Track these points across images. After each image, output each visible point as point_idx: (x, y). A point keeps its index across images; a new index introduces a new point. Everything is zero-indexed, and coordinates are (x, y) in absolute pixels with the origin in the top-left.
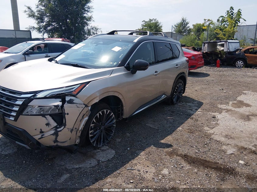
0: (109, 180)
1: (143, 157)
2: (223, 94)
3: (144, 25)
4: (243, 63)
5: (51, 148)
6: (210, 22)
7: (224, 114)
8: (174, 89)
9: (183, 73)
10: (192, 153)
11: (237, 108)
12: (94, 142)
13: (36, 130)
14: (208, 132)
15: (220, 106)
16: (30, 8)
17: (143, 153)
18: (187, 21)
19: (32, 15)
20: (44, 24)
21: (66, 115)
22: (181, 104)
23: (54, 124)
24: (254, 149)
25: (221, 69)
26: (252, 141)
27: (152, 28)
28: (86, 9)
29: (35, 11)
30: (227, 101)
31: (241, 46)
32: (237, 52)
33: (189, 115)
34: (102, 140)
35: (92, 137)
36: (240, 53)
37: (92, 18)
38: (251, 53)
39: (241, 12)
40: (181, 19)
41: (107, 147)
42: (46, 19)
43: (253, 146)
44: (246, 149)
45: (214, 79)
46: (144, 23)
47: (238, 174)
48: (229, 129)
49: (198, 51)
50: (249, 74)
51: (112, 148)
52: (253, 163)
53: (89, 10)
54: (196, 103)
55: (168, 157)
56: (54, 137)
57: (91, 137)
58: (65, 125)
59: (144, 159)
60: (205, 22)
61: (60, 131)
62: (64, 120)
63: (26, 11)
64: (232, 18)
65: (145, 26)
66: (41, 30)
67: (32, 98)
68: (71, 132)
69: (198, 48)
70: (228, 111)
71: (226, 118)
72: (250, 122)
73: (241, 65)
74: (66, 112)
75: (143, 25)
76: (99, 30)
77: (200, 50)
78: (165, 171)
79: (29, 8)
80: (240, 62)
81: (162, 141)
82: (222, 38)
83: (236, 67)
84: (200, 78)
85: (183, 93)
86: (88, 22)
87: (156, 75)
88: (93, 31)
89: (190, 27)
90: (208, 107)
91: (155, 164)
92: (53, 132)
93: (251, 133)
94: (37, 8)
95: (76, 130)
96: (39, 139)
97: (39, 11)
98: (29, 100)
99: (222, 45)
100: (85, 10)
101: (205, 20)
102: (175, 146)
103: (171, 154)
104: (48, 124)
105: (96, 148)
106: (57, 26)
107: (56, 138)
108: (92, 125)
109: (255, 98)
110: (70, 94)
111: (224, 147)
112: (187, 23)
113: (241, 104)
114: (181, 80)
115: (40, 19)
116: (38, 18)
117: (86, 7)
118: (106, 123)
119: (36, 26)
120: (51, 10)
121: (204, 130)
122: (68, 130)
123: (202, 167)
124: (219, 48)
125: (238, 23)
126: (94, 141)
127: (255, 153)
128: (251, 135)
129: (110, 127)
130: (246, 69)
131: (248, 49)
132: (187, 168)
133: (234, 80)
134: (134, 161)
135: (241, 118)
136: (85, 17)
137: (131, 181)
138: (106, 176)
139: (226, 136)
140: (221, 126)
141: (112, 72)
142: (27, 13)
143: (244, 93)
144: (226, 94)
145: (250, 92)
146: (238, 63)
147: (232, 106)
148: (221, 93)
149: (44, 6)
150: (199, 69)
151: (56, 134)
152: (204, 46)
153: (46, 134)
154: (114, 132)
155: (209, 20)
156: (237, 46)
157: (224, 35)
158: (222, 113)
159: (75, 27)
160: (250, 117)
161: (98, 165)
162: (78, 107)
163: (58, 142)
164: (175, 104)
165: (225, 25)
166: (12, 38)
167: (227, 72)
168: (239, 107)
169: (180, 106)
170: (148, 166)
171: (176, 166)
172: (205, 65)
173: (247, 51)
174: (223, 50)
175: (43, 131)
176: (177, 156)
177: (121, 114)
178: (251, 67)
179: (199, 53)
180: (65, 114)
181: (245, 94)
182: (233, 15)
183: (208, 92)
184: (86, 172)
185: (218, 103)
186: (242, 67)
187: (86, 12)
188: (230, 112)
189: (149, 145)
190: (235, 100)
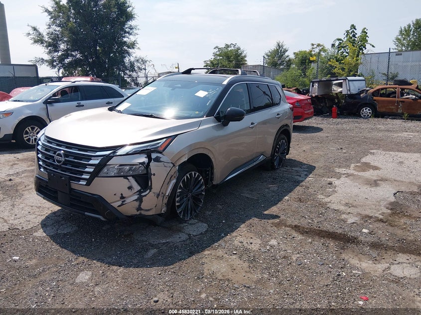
0: (206, 252)
1: (244, 230)
2: (342, 155)
3: (218, 53)
4: (371, 111)
5: (132, 217)
6: (321, 48)
7: (343, 179)
8: (274, 148)
9: (287, 125)
10: (304, 223)
11: (362, 171)
12: (180, 213)
13: (115, 195)
14: (323, 200)
15: (337, 170)
16: (37, 28)
17: (242, 226)
18: (284, 47)
19: (39, 40)
20: (60, 54)
21: (152, 176)
22: (285, 170)
23: (137, 187)
24: (381, 217)
25: (339, 120)
26: (380, 209)
27: (231, 59)
28: (127, 30)
29: (45, 34)
30: (348, 163)
31: (367, 85)
32: (361, 95)
33: (298, 182)
34: (189, 212)
35: (179, 207)
36: (367, 96)
37: (136, 44)
38: (382, 95)
39: (367, 33)
40: (276, 44)
41: (196, 221)
42: (63, 46)
43: (380, 214)
44: (371, 217)
45: (329, 135)
46: (217, 50)
47: (361, 242)
48: (351, 197)
49: (304, 94)
50: (380, 127)
51: (203, 222)
52: (379, 231)
53: (131, 32)
54: (304, 167)
55: (275, 228)
56: (137, 204)
57: (177, 206)
58: (151, 189)
59: (246, 232)
60: (313, 48)
61: (145, 196)
62: (150, 182)
63: (29, 34)
64: (353, 42)
65: (219, 55)
66: (55, 64)
67: (112, 155)
68: (158, 197)
69: (303, 90)
70: (348, 175)
71: (346, 184)
72: (378, 188)
73: (368, 114)
74: (152, 173)
75: (215, 55)
76: (148, 62)
77: (307, 92)
78: (273, 242)
79: (35, 29)
80: (367, 110)
81: (265, 213)
82: (340, 74)
83: (360, 117)
84: (308, 135)
85: (287, 154)
86: (130, 50)
87: (252, 128)
88: (139, 64)
89: (290, 56)
90: (322, 171)
91: (260, 236)
92: (136, 197)
93: (378, 200)
94: (49, 28)
95: (163, 195)
96: (119, 206)
97: (52, 34)
98: (109, 158)
99: (340, 85)
100: (126, 32)
101: (313, 45)
102: (282, 217)
103: (278, 225)
104: (130, 188)
105: (182, 221)
106: (81, 56)
107: (140, 205)
108: (179, 191)
109: (387, 159)
110: (156, 151)
111: (343, 216)
112: (286, 51)
113: (367, 166)
114: (284, 135)
115: (53, 46)
116: (49, 45)
117: (126, 26)
118: (193, 189)
119: (47, 57)
120: (72, 31)
121: (318, 198)
122: (154, 195)
123: (317, 237)
124: (335, 89)
125: (364, 49)
126: (181, 211)
127: (383, 222)
128: (379, 202)
129: (198, 195)
130: (376, 119)
131: (378, 90)
132: (298, 239)
133: (357, 135)
134: (234, 234)
135: (366, 184)
136: (125, 42)
137: (235, 252)
138: (203, 249)
139: (347, 204)
140: (339, 194)
141: (200, 124)
142: (32, 36)
143: (371, 153)
144: (346, 155)
145: (379, 151)
146: (363, 111)
147: (354, 170)
148: (340, 154)
149: (59, 26)
150: (307, 121)
151: (140, 200)
152: (313, 86)
153: (128, 201)
154: (203, 201)
155: (319, 44)
156: (361, 85)
157: (343, 69)
158: (341, 179)
159: (110, 58)
160: (378, 182)
161: (189, 238)
162: (165, 166)
163: (142, 210)
164: (277, 169)
165: (343, 52)
166: (8, 77)
167: (347, 124)
168: (364, 171)
169: (283, 171)
170: (251, 238)
171: (285, 237)
172: (315, 115)
173: (377, 93)
174: (341, 92)
175: (124, 196)
176: (285, 226)
177: (209, 180)
178: (383, 117)
179: (306, 97)
180: (151, 174)
181: (373, 154)
182: (356, 38)
183: (322, 153)
184: (176, 246)
185: (336, 167)
186: (370, 117)
187: (127, 35)
188: (351, 177)
189: (249, 217)
190: (359, 162)
